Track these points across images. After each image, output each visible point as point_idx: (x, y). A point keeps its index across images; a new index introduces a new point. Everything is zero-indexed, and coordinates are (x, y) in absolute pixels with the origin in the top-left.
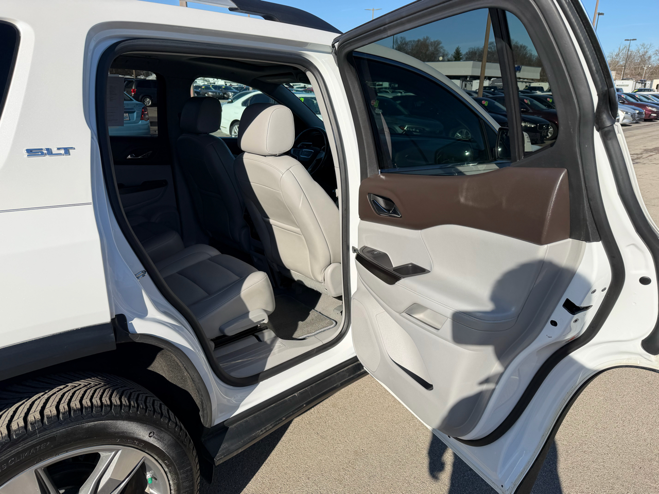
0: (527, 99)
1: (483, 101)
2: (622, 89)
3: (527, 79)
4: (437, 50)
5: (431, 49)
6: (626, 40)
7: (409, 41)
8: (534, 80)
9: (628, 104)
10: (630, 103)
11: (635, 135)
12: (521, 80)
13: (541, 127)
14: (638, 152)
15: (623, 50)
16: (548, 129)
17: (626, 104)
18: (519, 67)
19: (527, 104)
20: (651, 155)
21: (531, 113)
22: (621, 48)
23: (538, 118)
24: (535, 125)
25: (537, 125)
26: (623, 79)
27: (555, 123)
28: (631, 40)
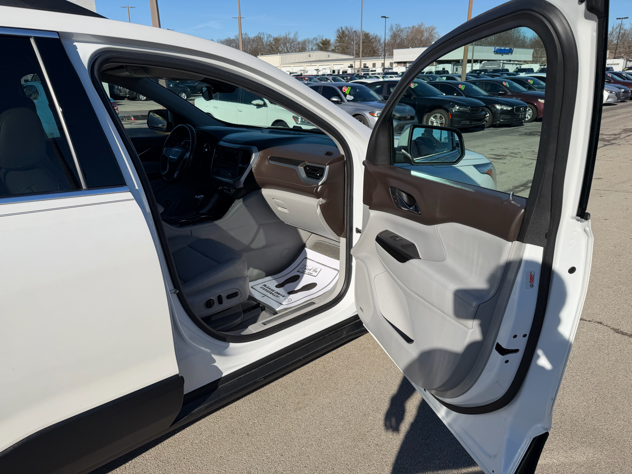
0: (505, 82)
1: (460, 86)
2: (612, 68)
3: (518, 61)
4: (432, 36)
5: (426, 35)
6: (617, 19)
7: (404, 28)
8: (526, 62)
9: (614, 83)
10: (617, 82)
11: (618, 115)
12: (512, 62)
13: (518, 109)
14: (616, 133)
15: (617, 29)
16: (525, 111)
17: (612, 83)
18: (511, 49)
19: (506, 87)
20: (630, 135)
21: (509, 95)
22: (615, 27)
23: (516, 100)
24: (512, 108)
25: (513, 108)
26: (614, 58)
27: (534, 105)
28: (622, 18)
